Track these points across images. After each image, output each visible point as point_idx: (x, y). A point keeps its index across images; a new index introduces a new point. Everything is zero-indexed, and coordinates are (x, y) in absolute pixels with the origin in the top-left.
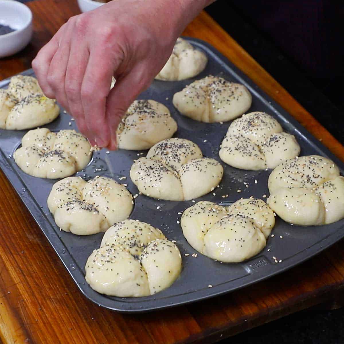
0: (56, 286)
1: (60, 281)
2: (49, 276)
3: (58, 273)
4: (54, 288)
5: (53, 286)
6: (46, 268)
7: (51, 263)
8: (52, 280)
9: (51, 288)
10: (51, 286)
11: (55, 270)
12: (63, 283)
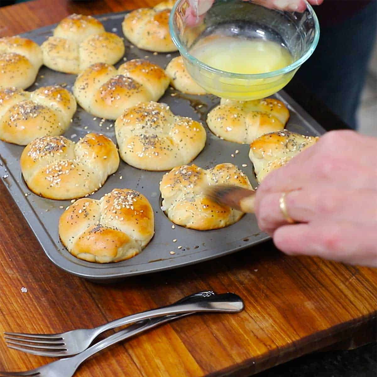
0: (40, 327)
1: (43, 320)
2: (31, 316)
3: (41, 312)
4: (38, 329)
5: (37, 327)
6: (28, 307)
7: (34, 300)
8: (36, 320)
9: (35, 329)
10: (35, 326)
11: (39, 309)
12: (48, 323)
